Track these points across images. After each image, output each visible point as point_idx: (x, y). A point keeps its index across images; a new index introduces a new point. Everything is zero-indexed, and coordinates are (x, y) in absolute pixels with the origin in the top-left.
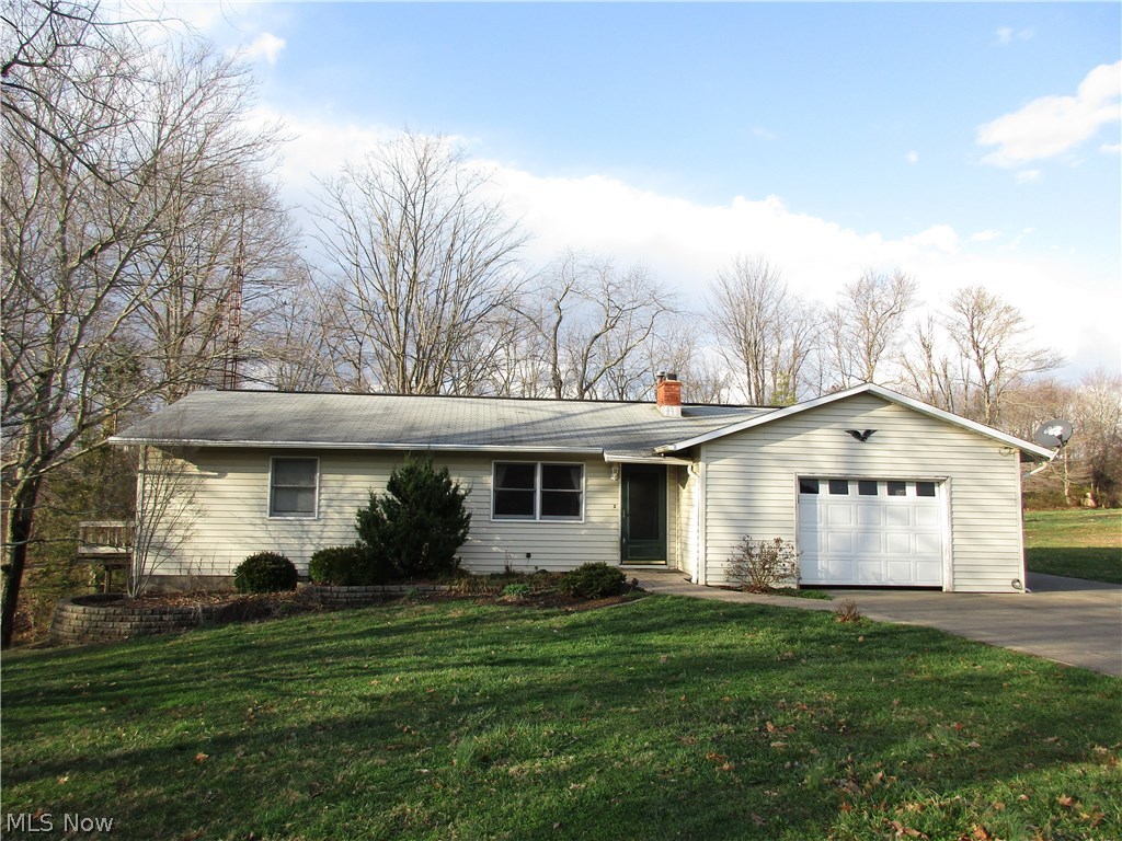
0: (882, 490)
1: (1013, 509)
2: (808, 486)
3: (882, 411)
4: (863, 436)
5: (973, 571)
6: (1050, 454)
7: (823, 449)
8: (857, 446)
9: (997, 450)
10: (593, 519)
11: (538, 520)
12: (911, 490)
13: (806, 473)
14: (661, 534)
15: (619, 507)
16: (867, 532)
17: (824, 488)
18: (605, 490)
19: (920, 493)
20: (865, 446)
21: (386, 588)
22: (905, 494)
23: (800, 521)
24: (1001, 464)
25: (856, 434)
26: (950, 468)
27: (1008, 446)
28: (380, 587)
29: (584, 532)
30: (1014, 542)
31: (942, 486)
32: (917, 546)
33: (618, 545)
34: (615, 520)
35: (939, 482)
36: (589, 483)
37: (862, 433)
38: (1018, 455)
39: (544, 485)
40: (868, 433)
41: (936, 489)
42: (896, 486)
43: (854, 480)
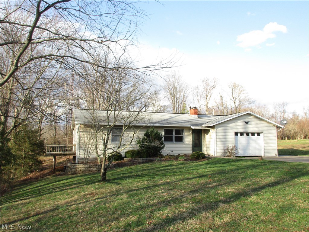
0: (250, 135)
1: (275, 139)
2: (236, 134)
3: (251, 117)
4: (247, 123)
5: (268, 152)
6: (283, 127)
7: (239, 126)
8: (246, 125)
9: (272, 126)
10: (186, 142)
11: (174, 143)
12: (256, 135)
13: (236, 131)
14: (201, 146)
15: (192, 139)
16: (248, 144)
17: (239, 134)
18: (188, 135)
19: (258, 135)
20: (247, 125)
21: (150, 159)
22: (254, 136)
23: (235, 142)
24: (273, 129)
25: (246, 122)
26: (264, 130)
27: (274, 125)
28: (149, 159)
29: (184, 145)
30: (275, 146)
31: (262, 134)
32: (257, 147)
33: (191, 148)
34: (191, 142)
35: (261, 133)
36: (185, 134)
37: (247, 122)
38: (276, 127)
39: (175, 135)
40: (248, 122)
41: (261, 134)
42: (253, 134)
43: (245, 133)
